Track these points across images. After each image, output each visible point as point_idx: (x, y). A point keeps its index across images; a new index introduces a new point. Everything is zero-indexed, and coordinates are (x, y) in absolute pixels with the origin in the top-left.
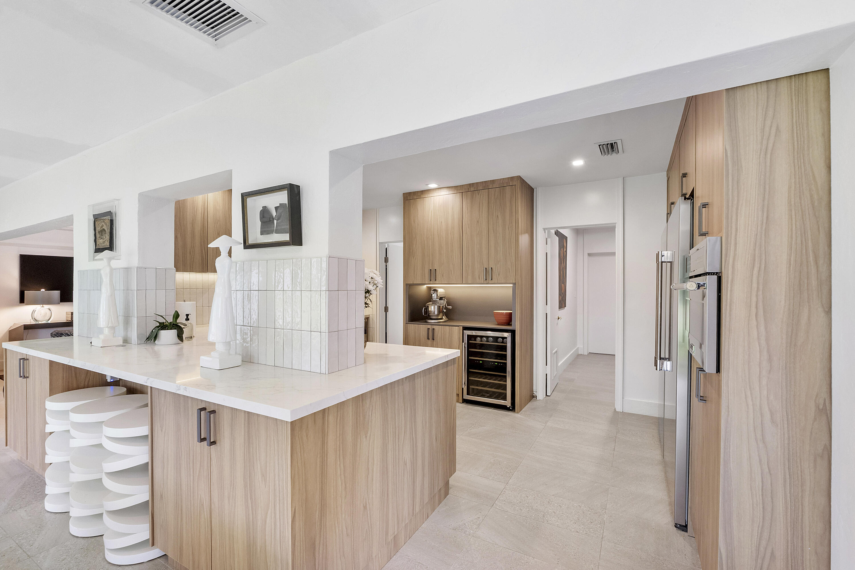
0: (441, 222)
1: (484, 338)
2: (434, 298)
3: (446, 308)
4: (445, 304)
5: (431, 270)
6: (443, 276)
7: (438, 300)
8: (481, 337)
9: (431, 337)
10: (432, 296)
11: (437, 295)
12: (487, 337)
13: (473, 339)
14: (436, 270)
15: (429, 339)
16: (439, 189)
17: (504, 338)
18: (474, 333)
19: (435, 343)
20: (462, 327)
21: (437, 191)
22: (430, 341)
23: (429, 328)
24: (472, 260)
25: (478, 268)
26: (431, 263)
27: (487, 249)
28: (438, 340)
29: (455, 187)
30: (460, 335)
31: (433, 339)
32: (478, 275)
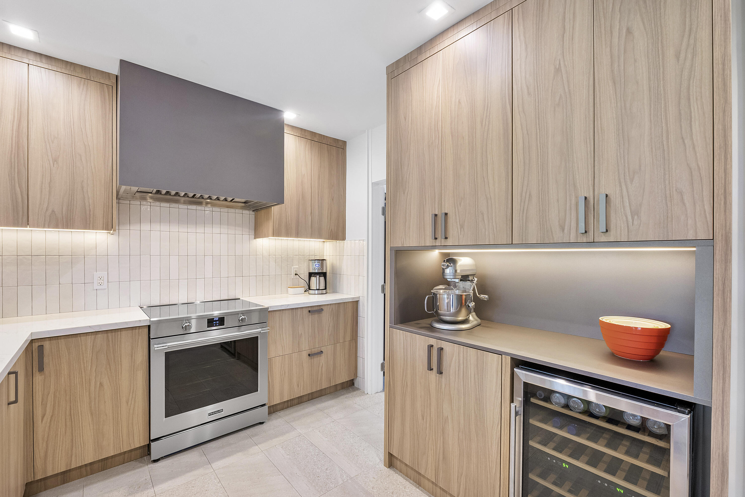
0: (459, 102)
2: (449, 277)
3: (476, 299)
4: (474, 288)
5: (436, 215)
6: (462, 226)
7: (458, 280)
9: (434, 365)
10: (444, 272)
11: (456, 271)
13: (541, 394)
14: (446, 214)
15: (432, 369)
19: (444, 380)
20: (511, 357)
21: (450, 34)
22: (433, 375)
23: (432, 346)
24: (539, 180)
25: (558, 200)
26: (436, 199)
27: (588, 140)
28: (451, 377)
29: (492, 6)
30: (505, 377)
31: (440, 372)
32: (559, 221)
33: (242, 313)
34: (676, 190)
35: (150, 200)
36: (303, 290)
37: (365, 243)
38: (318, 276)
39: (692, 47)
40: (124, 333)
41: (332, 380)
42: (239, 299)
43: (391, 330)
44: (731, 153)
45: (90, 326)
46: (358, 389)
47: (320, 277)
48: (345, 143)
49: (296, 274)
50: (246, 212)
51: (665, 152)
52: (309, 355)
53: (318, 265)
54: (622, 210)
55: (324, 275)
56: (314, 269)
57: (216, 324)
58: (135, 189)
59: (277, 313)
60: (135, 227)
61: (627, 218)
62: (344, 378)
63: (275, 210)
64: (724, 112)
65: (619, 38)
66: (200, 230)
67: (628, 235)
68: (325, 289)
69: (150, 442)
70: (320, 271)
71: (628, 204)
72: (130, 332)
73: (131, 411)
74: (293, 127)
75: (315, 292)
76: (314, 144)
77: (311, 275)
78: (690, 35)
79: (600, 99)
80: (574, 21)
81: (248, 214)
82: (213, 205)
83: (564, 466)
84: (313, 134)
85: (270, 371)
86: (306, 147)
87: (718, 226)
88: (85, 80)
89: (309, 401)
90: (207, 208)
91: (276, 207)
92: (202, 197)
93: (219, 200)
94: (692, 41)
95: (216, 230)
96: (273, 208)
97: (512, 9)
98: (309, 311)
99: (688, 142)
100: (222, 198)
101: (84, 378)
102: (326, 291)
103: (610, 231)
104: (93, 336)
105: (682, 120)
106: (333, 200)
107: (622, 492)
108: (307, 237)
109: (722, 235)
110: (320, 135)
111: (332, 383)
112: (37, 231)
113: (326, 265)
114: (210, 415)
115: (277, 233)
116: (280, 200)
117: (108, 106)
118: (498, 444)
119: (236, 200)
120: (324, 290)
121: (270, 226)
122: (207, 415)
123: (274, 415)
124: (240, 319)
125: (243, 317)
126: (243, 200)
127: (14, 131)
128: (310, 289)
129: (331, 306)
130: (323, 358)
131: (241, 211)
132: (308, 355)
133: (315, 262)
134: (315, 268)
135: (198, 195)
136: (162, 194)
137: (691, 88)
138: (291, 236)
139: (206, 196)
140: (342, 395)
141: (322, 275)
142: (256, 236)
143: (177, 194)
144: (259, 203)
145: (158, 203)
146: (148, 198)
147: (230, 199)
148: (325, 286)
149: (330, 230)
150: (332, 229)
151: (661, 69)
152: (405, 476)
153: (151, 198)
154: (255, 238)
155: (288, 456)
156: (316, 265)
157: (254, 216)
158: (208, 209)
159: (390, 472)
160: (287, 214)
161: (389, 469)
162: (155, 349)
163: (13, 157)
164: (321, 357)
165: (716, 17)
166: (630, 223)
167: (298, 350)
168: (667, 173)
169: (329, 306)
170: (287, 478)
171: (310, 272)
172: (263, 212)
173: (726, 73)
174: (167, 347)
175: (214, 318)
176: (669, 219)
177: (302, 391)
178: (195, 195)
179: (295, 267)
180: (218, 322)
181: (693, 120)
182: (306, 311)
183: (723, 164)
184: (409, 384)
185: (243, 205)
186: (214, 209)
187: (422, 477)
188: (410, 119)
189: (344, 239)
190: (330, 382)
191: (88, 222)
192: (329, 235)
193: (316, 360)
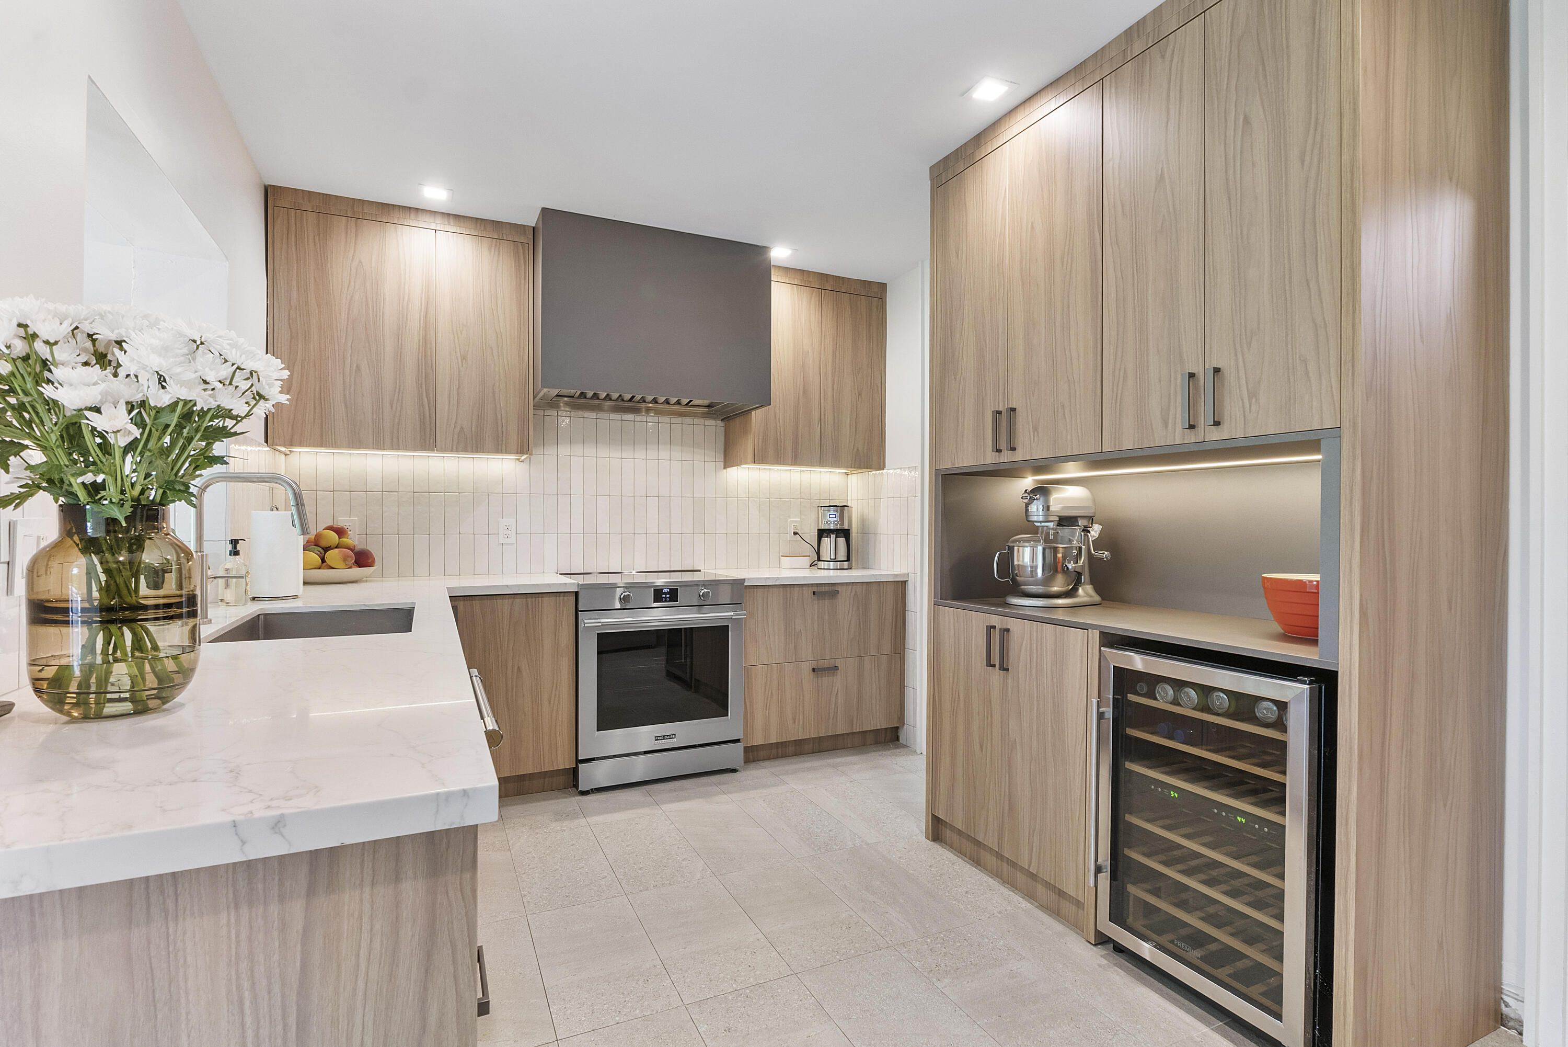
0: (1032, 227)
1: (1192, 693)
2: (1035, 518)
5: (998, 412)
6: (1036, 429)
7: (1051, 525)
8: (1178, 684)
9: (996, 658)
10: (1027, 510)
11: (1049, 508)
12: (1205, 691)
13: (1143, 687)
14: (1013, 410)
15: (993, 665)
16: (1027, 104)
17: (1282, 706)
18: (1138, 662)
19: (1010, 681)
20: (1100, 632)
21: (1020, 115)
22: (996, 674)
23: (994, 627)
24: (1136, 349)
25: (1160, 381)
26: (1000, 389)
27: (1197, 287)
28: (1020, 675)
29: (1075, 73)
30: (1092, 663)
31: (1004, 669)
32: (1161, 412)
33: (703, 585)
34: (1300, 357)
35: (564, 407)
36: (806, 561)
37: (918, 474)
38: (833, 536)
39: (1318, 146)
40: (546, 599)
41: (854, 723)
42: (700, 571)
43: (936, 609)
44: (1360, 302)
45: (507, 586)
46: (905, 746)
47: (837, 537)
48: (883, 286)
49: (795, 533)
50: (711, 422)
51: (1288, 302)
52: (814, 670)
53: (834, 516)
54: (1238, 391)
55: (845, 533)
56: (827, 523)
57: (666, 598)
58: (555, 392)
59: (760, 590)
60: (550, 451)
61: (1243, 403)
62: (877, 721)
63: (757, 416)
64: (1352, 241)
65: (1235, 130)
66: (640, 454)
67: (1245, 427)
68: (848, 560)
69: (577, 764)
70: (839, 527)
71: (1244, 382)
72: (552, 599)
73: (554, 714)
74: (787, 270)
75: (830, 564)
76: (824, 295)
77: (822, 533)
78: (1316, 130)
79: (1212, 222)
80: (1180, 101)
81: (714, 426)
82: (658, 413)
83: (1173, 796)
84: (824, 277)
85: (748, 688)
86: (810, 302)
87: (1345, 407)
88: (496, 241)
89: (813, 753)
90: (650, 418)
91: (758, 411)
92: (643, 400)
93: (668, 403)
94: (1318, 138)
95: (664, 454)
96: (753, 413)
97: (1103, 79)
98: (814, 593)
99: (1313, 284)
100: (673, 400)
101: (500, 657)
102: (849, 565)
103: (1223, 423)
104: (510, 601)
105: (1307, 254)
106: (860, 394)
107: (1244, 821)
108: (812, 465)
109: (1350, 421)
110: (837, 278)
111: (854, 727)
112: (435, 458)
113: (848, 517)
114: (657, 740)
115: (760, 458)
116: (765, 401)
117: (523, 274)
118: (1083, 772)
119: (695, 402)
120: (845, 563)
121: (748, 445)
122: (653, 738)
123: (753, 765)
124: (701, 594)
125: (706, 590)
126: (706, 402)
127: (422, 322)
128: (819, 560)
129: (854, 587)
130: (838, 681)
131: (701, 421)
132: (811, 670)
133: (829, 511)
134: (830, 521)
135: (638, 397)
136: (587, 397)
137: (1317, 206)
138: (784, 464)
139: (650, 398)
140: (874, 751)
141: (842, 535)
142: (728, 463)
143: (596, 396)
144: (731, 406)
145: (580, 413)
146: (562, 405)
147: (685, 401)
148: (846, 555)
149: (855, 450)
150: (860, 449)
151: (1284, 179)
152: (957, 853)
153: (567, 404)
154: (725, 468)
155: (773, 811)
156: (831, 516)
157: (723, 429)
158: (652, 418)
159: (936, 846)
160: (778, 423)
161: (932, 843)
162: (586, 625)
163: (420, 358)
164: (835, 677)
165: (1345, 103)
166: (1247, 410)
167: (794, 659)
168: (1289, 332)
169: (850, 587)
170: (770, 832)
171: (820, 528)
172: (738, 420)
173: (1355, 185)
174: (600, 624)
175: (663, 589)
176: (1292, 401)
177: (800, 730)
178: (633, 397)
179: (794, 521)
180: (668, 596)
181: (1319, 253)
182: (807, 593)
183: (1351, 317)
184: (962, 694)
185: (706, 410)
186: (662, 419)
187: (982, 850)
188: (964, 254)
189: (881, 466)
190: (853, 724)
191: (500, 442)
192: (854, 459)
193: (826, 680)
